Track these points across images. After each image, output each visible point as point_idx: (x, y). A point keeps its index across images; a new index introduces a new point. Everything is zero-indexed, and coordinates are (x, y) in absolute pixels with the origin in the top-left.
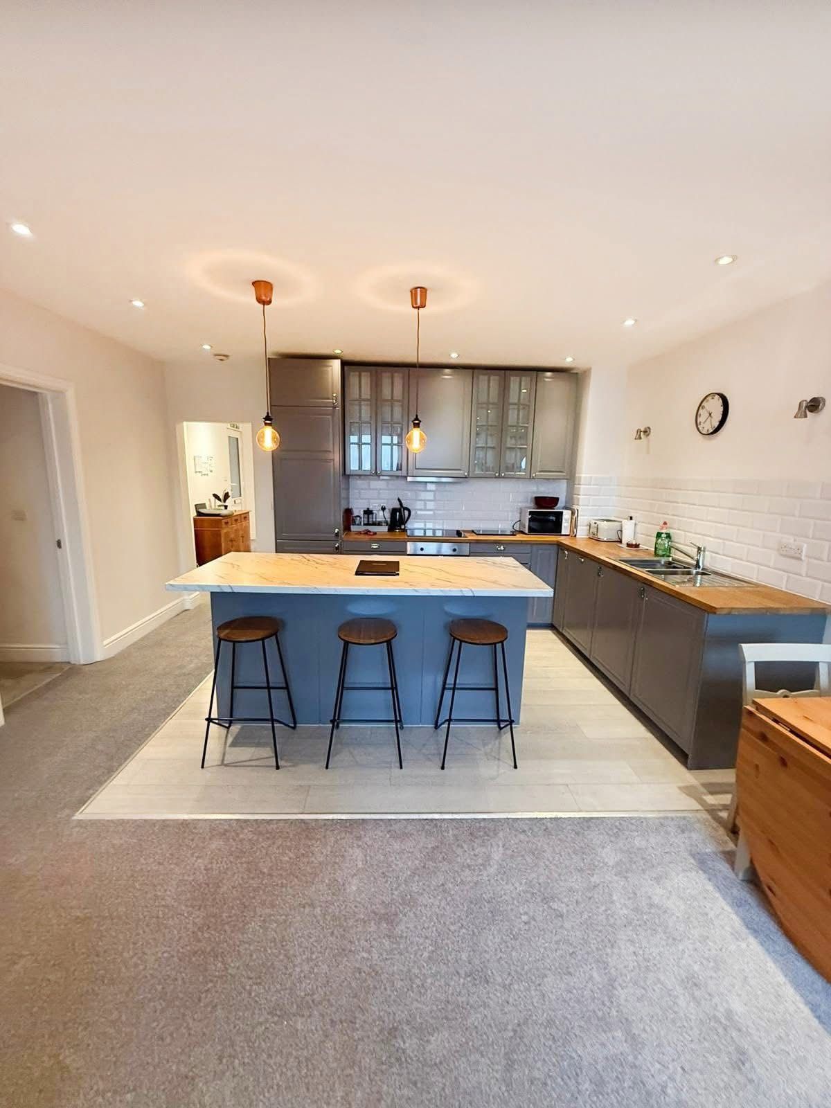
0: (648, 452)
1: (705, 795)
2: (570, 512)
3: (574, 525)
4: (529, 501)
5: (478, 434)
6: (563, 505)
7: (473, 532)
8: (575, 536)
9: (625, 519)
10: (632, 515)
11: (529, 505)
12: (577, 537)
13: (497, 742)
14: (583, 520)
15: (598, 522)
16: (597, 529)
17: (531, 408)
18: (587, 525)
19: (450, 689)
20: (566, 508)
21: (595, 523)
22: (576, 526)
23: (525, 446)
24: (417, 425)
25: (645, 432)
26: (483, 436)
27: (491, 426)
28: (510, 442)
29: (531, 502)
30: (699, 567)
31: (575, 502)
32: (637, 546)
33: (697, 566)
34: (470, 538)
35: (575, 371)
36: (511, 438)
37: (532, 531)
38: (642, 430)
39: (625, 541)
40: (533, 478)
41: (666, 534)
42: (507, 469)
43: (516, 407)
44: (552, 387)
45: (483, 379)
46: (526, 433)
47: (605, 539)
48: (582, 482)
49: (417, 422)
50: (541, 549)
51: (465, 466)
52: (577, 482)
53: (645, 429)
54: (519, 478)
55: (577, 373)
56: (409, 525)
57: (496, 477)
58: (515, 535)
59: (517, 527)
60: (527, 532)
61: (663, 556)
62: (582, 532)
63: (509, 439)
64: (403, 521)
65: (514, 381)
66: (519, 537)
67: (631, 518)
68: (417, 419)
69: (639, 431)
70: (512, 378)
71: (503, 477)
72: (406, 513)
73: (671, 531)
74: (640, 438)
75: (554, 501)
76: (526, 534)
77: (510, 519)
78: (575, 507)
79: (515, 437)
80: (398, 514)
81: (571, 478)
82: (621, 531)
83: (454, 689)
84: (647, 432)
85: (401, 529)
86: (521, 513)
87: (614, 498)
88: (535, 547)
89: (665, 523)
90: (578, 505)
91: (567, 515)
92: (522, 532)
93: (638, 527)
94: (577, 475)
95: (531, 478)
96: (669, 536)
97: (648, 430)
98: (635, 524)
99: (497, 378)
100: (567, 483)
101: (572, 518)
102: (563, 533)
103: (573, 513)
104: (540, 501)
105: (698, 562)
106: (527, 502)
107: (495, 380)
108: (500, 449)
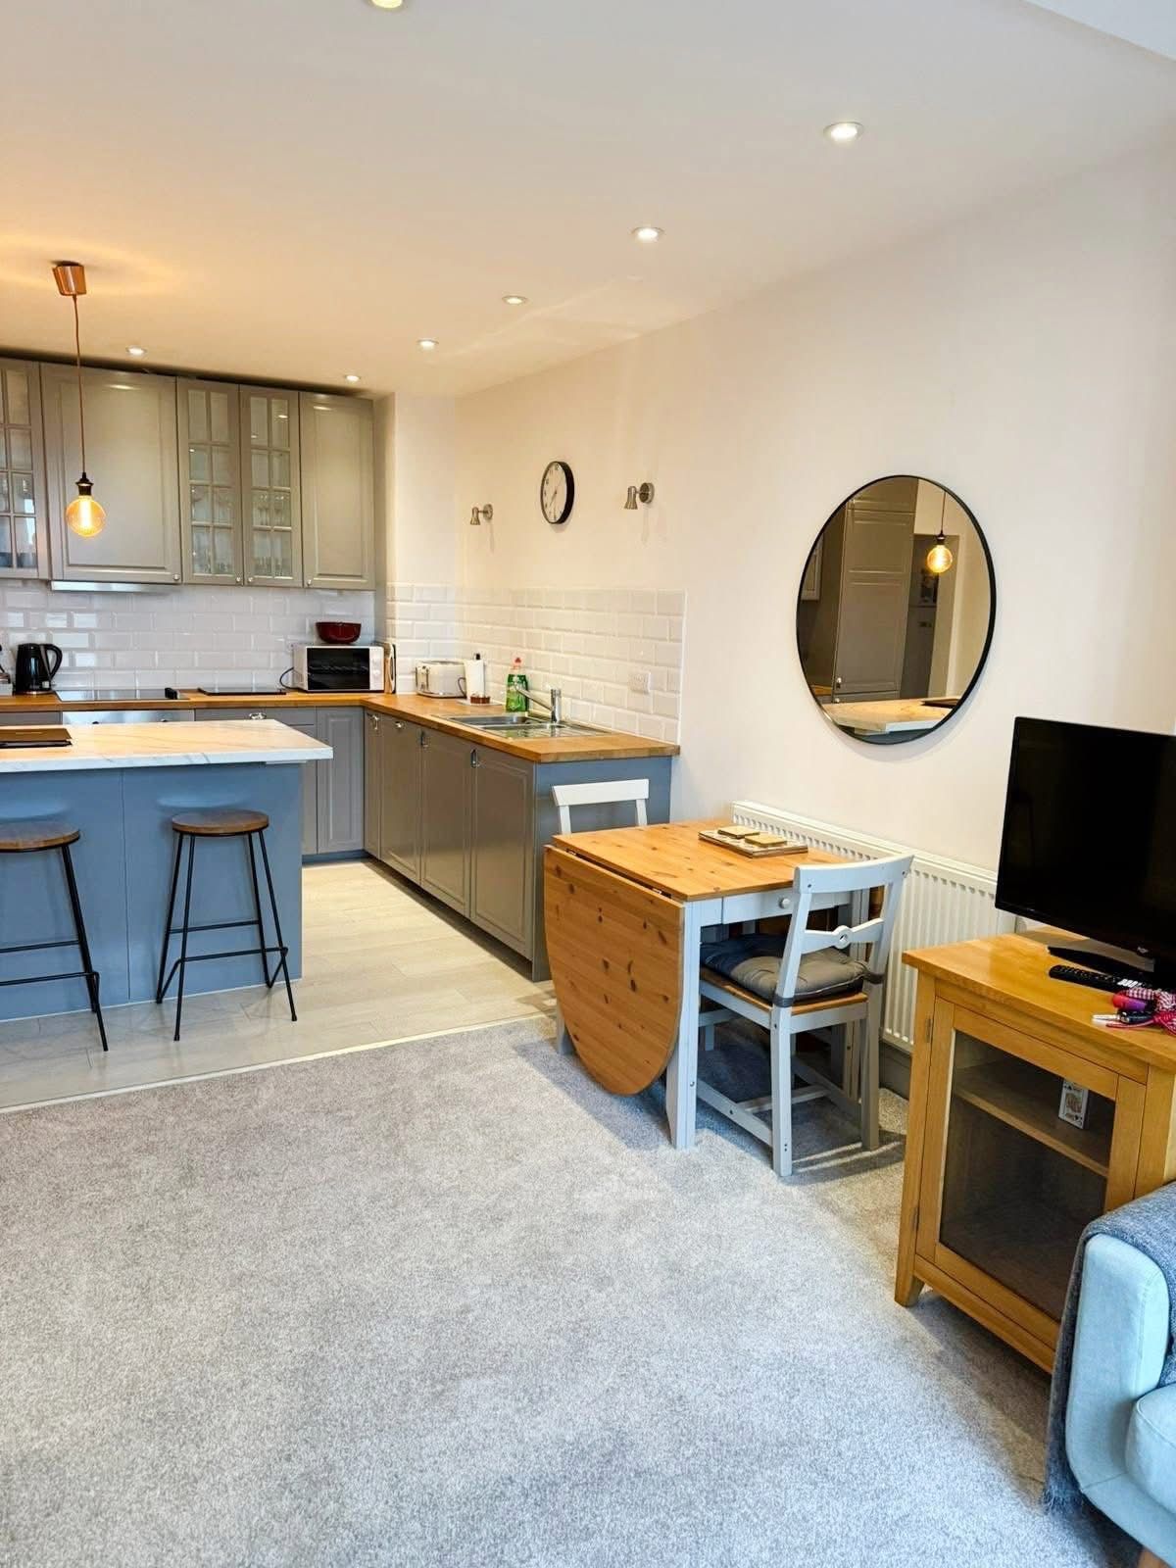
0: (492, 548)
1: (545, 999)
2: (381, 649)
3: (390, 673)
4: (308, 629)
5: (194, 501)
6: (372, 638)
7: (200, 691)
8: (394, 692)
9: (467, 658)
10: (479, 651)
11: (307, 639)
12: (398, 693)
13: (265, 1001)
14: (404, 664)
15: (428, 666)
16: (427, 675)
17: (292, 455)
18: (412, 672)
19: (178, 931)
20: (376, 643)
21: (424, 667)
22: (393, 676)
23: (289, 528)
24: (86, 491)
25: (485, 512)
26: (206, 503)
27: (219, 487)
28: (258, 519)
29: (311, 632)
30: (555, 720)
31: (390, 632)
32: (486, 700)
33: (553, 718)
34: (193, 700)
35: (368, 396)
36: (261, 510)
37: (314, 686)
38: (481, 509)
39: (469, 695)
40: (309, 587)
41: (520, 677)
42: (258, 569)
43: (266, 452)
44: (329, 422)
45: (197, 396)
46: (288, 501)
47: (441, 694)
48: (397, 596)
49: (84, 485)
50: (333, 717)
51: (172, 562)
52: (389, 597)
53: (485, 507)
54: (284, 588)
55: (371, 401)
56: (58, 682)
57: (238, 584)
58: (285, 694)
59: (288, 681)
60: (306, 687)
61: (517, 710)
62: (405, 686)
63: (255, 512)
64: (46, 674)
65: (257, 404)
66: (291, 697)
67: (478, 657)
68: (84, 479)
69: (476, 511)
70: (253, 399)
71: (250, 585)
72: (51, 656)
73: (528, 673)
74: (478, 522)
75: (352, 631)
76: (305, 692)
77: (272, 666)
78: (391, 641)
79: (267, 509)
80: (33, 661)
81: (379, 586)
82: (464, 679)
83: (185, 930)
84: (487, 512)
85: (42, 689)
86: (293, 655)
87: (455, 624)
88: (321, 713)
89: (518, 660)
90: (394, 637)
91: (376, 655)
92: (300, 690)
93: (489, 670)
94: (389, 584)
95: (306, 588)
96: (523, 679)
97: (489, 509)
98: (485, 666)
99: (223, 396)
100: (375, 596)
101: (385, 661)
102: (372, 688)
103: (386, 653)
104: (326, 630)
105: (553, 714)
106: (303, 633)
107: (219, 400)
108: (241, 530)
